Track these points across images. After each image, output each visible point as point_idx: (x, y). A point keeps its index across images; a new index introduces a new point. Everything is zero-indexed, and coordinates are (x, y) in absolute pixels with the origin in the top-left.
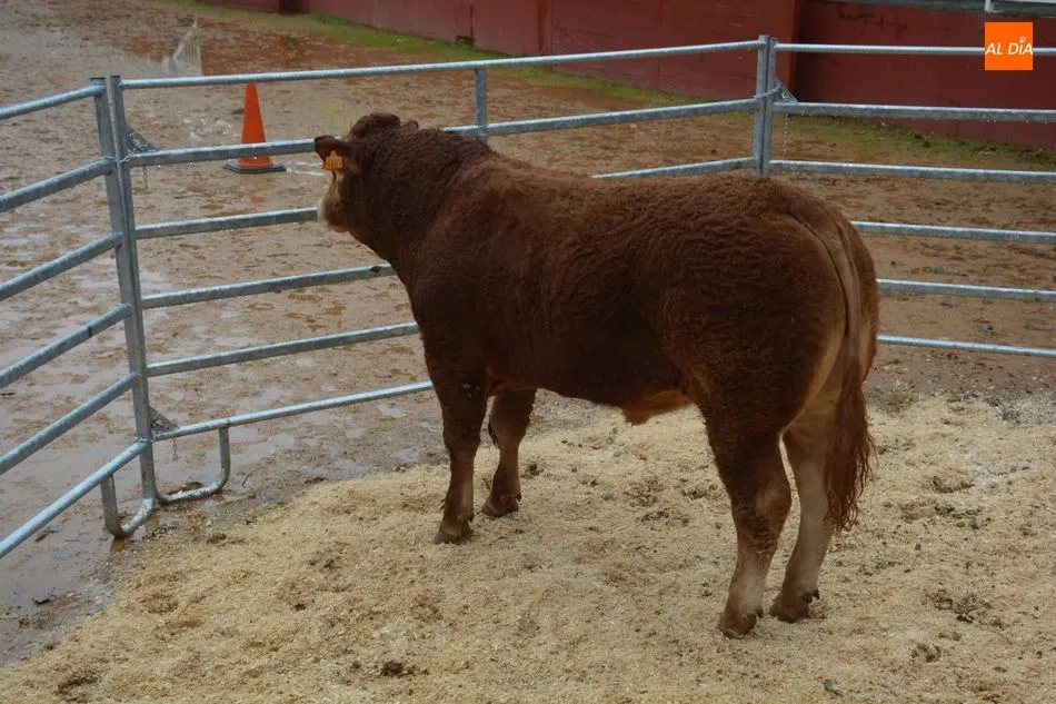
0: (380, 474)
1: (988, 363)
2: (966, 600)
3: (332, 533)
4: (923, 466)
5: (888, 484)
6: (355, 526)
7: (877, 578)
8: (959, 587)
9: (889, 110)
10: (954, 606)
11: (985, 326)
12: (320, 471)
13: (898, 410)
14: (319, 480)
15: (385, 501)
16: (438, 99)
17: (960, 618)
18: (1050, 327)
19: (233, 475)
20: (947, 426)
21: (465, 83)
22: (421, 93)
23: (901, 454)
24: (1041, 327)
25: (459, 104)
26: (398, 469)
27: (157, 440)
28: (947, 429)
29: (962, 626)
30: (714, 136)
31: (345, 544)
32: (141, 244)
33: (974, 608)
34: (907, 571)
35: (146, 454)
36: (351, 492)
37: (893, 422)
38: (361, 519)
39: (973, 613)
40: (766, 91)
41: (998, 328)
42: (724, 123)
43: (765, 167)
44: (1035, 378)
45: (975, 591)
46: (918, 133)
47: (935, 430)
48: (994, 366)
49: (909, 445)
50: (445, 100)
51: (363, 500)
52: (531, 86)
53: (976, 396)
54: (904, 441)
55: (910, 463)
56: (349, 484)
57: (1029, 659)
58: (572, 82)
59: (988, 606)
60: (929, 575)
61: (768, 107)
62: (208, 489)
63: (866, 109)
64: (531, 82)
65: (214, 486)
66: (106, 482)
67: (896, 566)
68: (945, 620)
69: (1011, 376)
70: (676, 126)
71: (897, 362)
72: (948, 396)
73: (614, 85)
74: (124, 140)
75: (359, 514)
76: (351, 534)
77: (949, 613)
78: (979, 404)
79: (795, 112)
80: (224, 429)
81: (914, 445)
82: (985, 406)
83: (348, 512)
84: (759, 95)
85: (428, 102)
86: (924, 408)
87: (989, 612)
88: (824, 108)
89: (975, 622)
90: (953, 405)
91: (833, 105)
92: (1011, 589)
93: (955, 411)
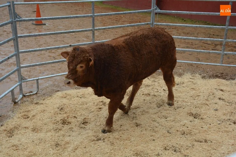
0: (72, 90)
1: (199, 67)
2: (195, 114)
3: (62, 102)
4: (186, 88)
5: (179, 91)
6: (67, 101)
7: (177, 110)
8: (194, 112)
9: (179, 12)
10: (193, 115)
11: (198, 59)
12: (58, 89)
13: (181, 76)
14: (58, 91)
15: (73, 95)
16: (79, 10)
17: (195, 118)
18: (211, 59)
19: (39, 90)
20: (191, 79)
21: (85, 6)
22: (75, 8)
23: (182, 85)
24: (209, 59)
25: (84, 11)
26: (75, 89)
27: (23, 82)
28: (191, 80)
29: (195, 119)
30: (140, 18)
31: (65, 104)
32: (19, 39)
33: (197, 116)
34: (184, 109)
35: (20, 85)
36: (66, 93)
37: (180, 78)
38: (68, 99)
39: (197, 117)
40: (154, 8)
41: (201, 59)
42: (141, 16)
43: (153, 24)
44: (208, 69)
45: (197, 112)
46: (183, 18)
47: (189, 80)
48: (200, 67)
49: (183, 83)
50: (80, 10)
51: (68, 95)
52: (99, 7)
53: (196, 73)
54: (182, 82)
55: (183, 87)
56: (65, 92)
57: (208, 125)
58: (108, 6)
59: (200, 115)
60: (188, 109)
61: (154, 12)
62: (34, 93)
63: (175, 12)
64: (99, 6)
65: (35, 92)
66: (12, 91)
67: (181, 108)
68: (191, 118)
69: (203, 69)
70: (131, 16)
71: (180, 66)
72: (191, 73)
73: (117, 7)
74: (15, 16)
75: (68, 98)
76: (66, 102)
77: (192, 117)
78: (197, 75)
79: (160, 12)
80: (37, 80)
81: (184, 83)
82: (199, 75)
83: (65, 98)
84: (152, 9)
85: (77, 10)
86: (186, 76)
87: (200, 116)
88: (166, 12)
89: (198, 118)
90: (192, 75)
91: (168, 11)
92: (205, 112)
93: (192, 76)
